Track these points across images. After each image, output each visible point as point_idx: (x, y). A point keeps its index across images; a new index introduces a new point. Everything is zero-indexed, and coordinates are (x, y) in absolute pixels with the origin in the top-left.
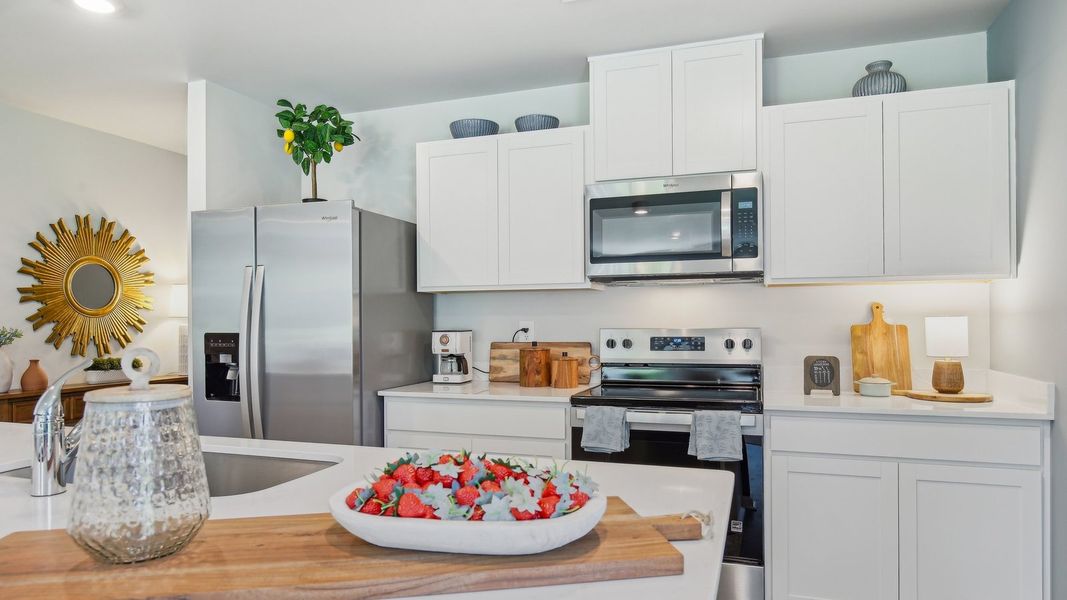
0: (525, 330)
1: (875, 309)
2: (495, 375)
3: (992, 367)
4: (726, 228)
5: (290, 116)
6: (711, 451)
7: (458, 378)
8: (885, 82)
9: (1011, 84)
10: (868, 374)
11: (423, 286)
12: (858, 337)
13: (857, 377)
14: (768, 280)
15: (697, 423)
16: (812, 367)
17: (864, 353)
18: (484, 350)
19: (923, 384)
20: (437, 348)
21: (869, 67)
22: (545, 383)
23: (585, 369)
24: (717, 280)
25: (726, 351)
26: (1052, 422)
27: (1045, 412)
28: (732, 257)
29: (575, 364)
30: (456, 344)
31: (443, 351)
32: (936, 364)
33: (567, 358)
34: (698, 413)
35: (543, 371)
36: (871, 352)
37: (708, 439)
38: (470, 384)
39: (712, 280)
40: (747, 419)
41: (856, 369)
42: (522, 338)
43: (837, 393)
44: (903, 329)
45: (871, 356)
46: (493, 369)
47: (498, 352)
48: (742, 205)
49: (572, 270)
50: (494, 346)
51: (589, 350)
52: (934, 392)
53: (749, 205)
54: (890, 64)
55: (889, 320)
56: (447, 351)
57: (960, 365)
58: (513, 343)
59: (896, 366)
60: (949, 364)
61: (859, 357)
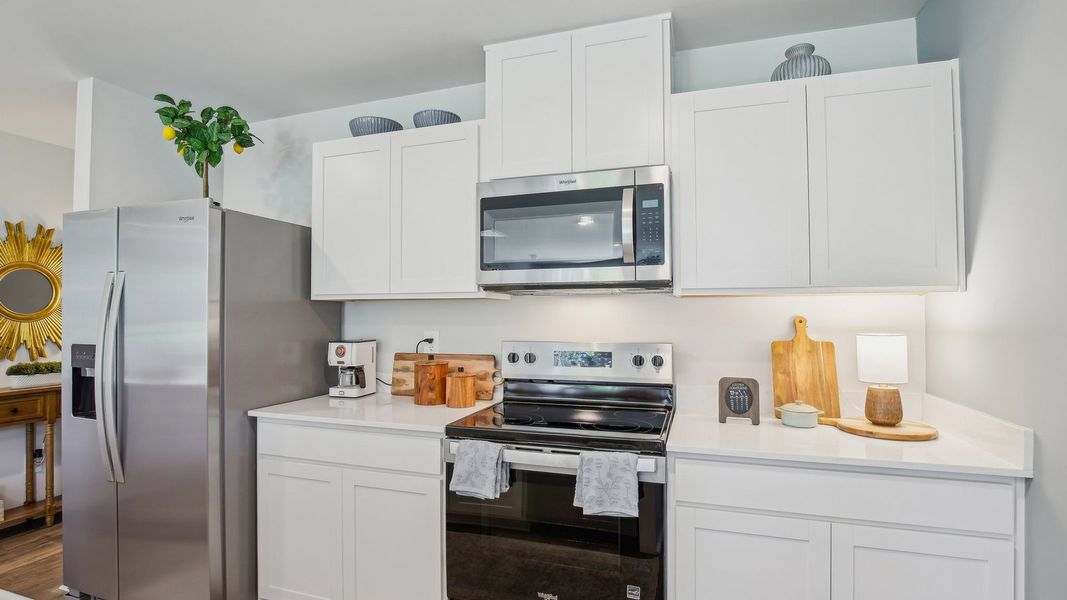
0: (430, 341)
1: (797, 324)
2: (397, 388)
3: (929, 391)
4: (627, 230)
5: (174, 113)
6: (601, 503)
7: (354, 392)
8: (808, 64)
9: (954, 63)
10: (792, 399)
11: (317, 293)
12: (780, 353)
13: (779, 402)
14: (677, 290)
15: (584, 468)
16: (728, 390)
17: (786, 373)
18: (389, 362)
19: (854, 412)
20: (333, 360)
21: (788, 53)
22: (439, 401)
23: (488, 384)
24: (622, 289)
25: (634, 368)
26: (1028, 481)
27: (1021, 468)
28: (635, 264)
29: (470, 381)
30: (353, 356)
31: (339, 362)
32: (870, 391)
33: (461, 374)
34: (585, 454)
35: (438, 388)
36: (795, 373)
37: (598, 488)
38: (373, 397)
39: (617, 290)
40: (647, 463)
41: (778, 391)
42: (426, 349)
43: (756, 422)
44: (829, 346)
45: (794, 378)
46: (396, 382)
47: (402, 364)
48: (647, 204)
49: (465, 279)
50: (399, 357)
51: (493, 363)
52: (868, 427)
53: (654, 203)
54: (812, 48)
55: (813, 337)
56: (343, 363)
57: (898, 393)
58: (416, 356)
59: (822, 389)
60: (885, 392)
61: (781, 377)
